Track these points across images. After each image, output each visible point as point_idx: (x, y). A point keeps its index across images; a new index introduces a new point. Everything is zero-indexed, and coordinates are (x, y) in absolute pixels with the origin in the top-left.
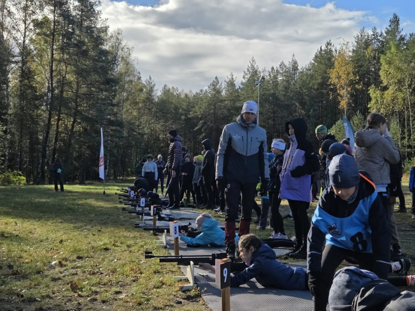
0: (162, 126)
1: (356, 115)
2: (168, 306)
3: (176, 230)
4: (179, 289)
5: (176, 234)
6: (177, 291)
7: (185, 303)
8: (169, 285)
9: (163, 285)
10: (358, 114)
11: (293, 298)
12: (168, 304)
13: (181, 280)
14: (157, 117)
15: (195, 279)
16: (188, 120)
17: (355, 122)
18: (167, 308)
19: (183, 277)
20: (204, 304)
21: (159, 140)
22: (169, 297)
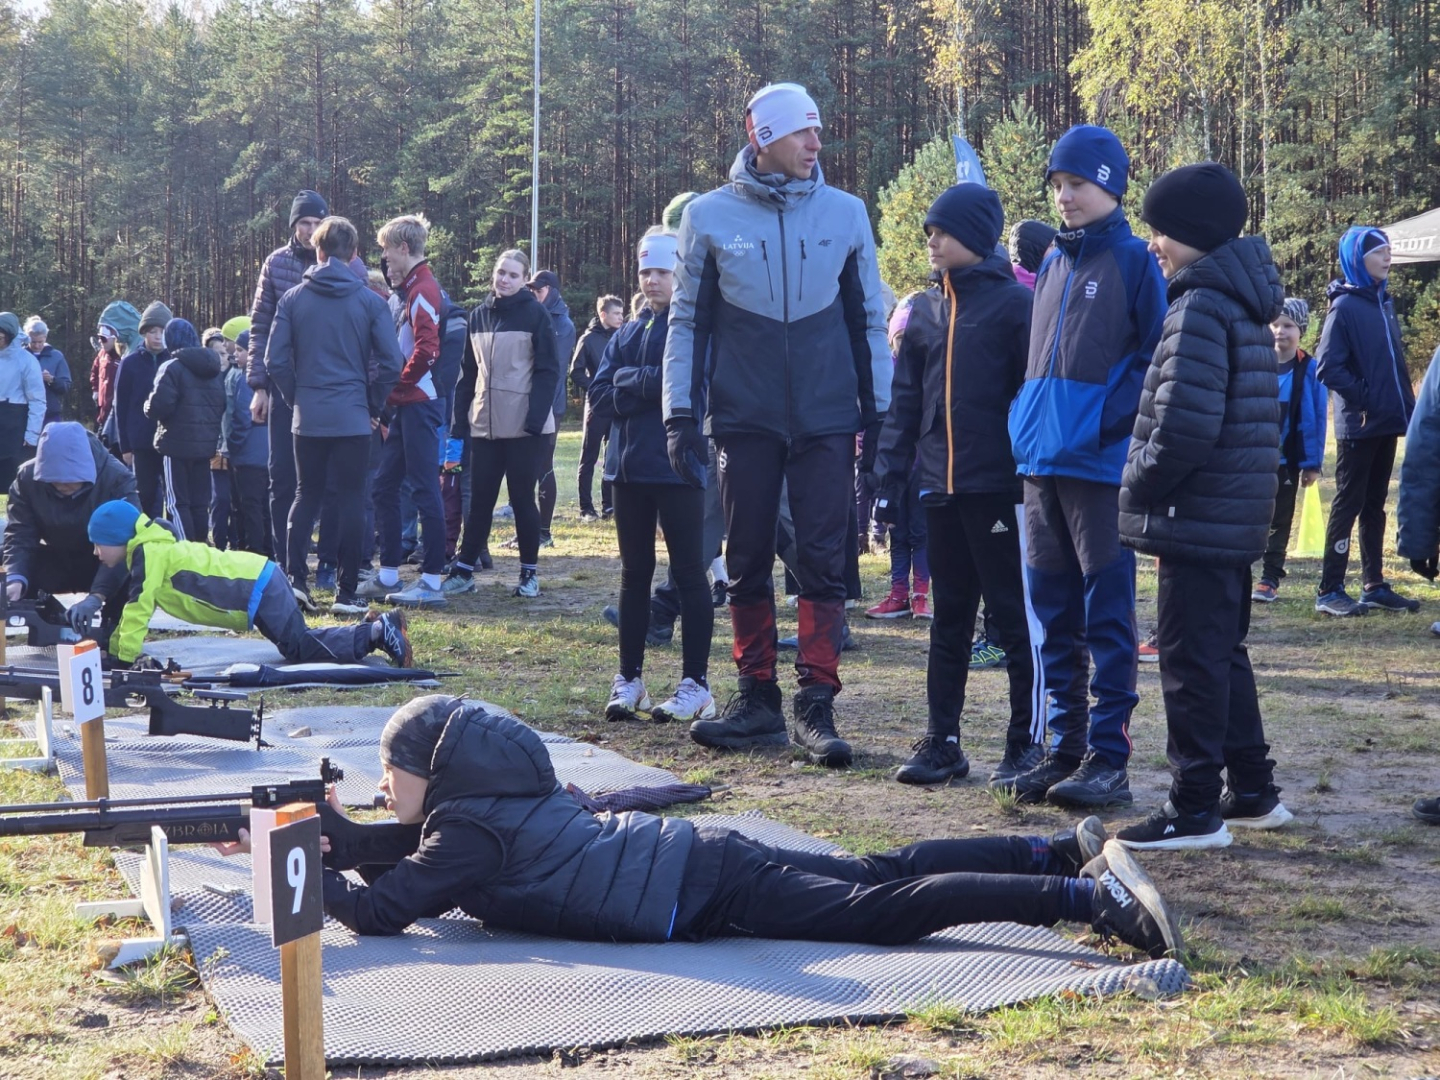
0: (55, 168)
1: (1012, 117)
2: (38, 1037)
3: (88, 685)
4: (95, 959)
5: (88, 702)
6: (86, 973)
7: (124, 1021)
8: (51, 947)
9: (20, 943)
10: (1018, 111)
11: (633, 973)
12: (39, 1028)
13: (110, 920)
14: (23, 122)
15: (178, 909)
16: (185, 137)
17: (1005, 151)
18: (32, 1045)
19: (122, 907)
20: (213, 1024)
21: (38, 243)
22: (44, 1000)
